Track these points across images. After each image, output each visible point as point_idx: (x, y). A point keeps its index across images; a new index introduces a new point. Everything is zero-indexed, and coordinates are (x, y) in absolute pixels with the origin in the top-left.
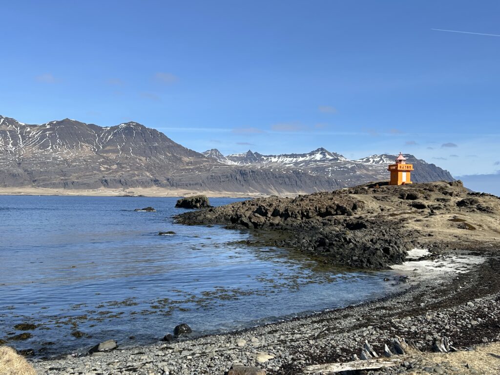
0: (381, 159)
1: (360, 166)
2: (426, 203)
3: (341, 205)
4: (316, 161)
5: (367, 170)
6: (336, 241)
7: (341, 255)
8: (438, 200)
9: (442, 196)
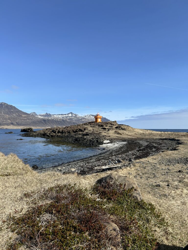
0: (90, 116)
1: (84, 118)
2: (106, 128)
3: (80, 129)
4: (69, 116)
5: (86, 119)
6: (81, 139)
7: (83, 143)
8: (110, 127)
9: (111, 126)
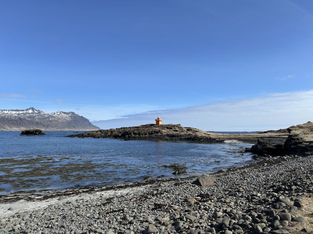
0: (61, 113)
1: (51, 116)
4: (29, 113)
5: (55, 118)
